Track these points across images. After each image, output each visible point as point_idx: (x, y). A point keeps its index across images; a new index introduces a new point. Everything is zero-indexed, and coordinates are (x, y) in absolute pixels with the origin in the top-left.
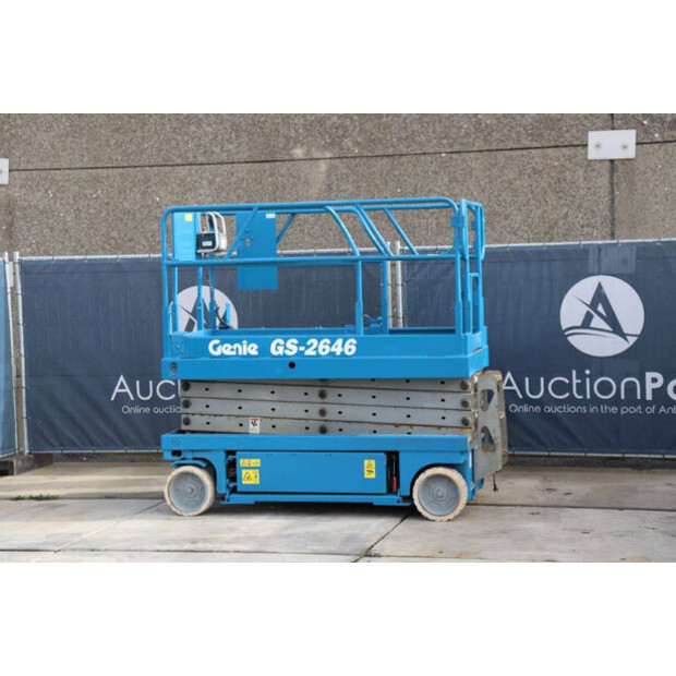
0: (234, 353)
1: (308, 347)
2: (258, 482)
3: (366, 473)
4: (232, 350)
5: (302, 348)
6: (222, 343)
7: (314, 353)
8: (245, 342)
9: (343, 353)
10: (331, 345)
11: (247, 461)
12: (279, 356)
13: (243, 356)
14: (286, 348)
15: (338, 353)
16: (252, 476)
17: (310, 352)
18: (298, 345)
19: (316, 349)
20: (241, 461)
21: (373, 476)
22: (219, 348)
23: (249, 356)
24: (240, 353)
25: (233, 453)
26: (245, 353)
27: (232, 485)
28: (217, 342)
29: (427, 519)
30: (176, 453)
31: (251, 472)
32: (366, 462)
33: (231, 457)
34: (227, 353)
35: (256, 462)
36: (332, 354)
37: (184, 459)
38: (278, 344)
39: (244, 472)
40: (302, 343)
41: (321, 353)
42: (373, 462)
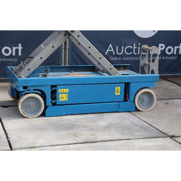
2: (67, 100)
3: (116, 93)
11: (62, 90)
16: (64, 97)
20: (59, 90)
21: (119, 94)
25: (55, 86)
27: (54, 102)
29: (140, 111)
30: (25, 88)
31: (64, 95)
32: (116, 88)
33: (54, 89)
35: (66, 90)
37: (28, 90)
39: (60, 95)
42: (119, 88)
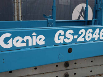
0: (24, 45)
1: (79, 35)
4: (23, 42)
5: (76, 37)
6: (13, 36)
7: (83, 40)
8: (34, 34)
9: (99, 38)
10: (93, 33)
12: (60, 44)
13: (32, 47)
14: (65, 37)
15: (96, 39)
17: (80, 39)
18: (73, 35)
19: (84, 37)
22: (10, 41)
23: (37, 46)
24: (30, 44)
26: (34, 44)
28: (9, 35)
34: (18, 45)
36: (93, 39)
38: (60, 35)
40: (76, 32)
41: (87, 39)
